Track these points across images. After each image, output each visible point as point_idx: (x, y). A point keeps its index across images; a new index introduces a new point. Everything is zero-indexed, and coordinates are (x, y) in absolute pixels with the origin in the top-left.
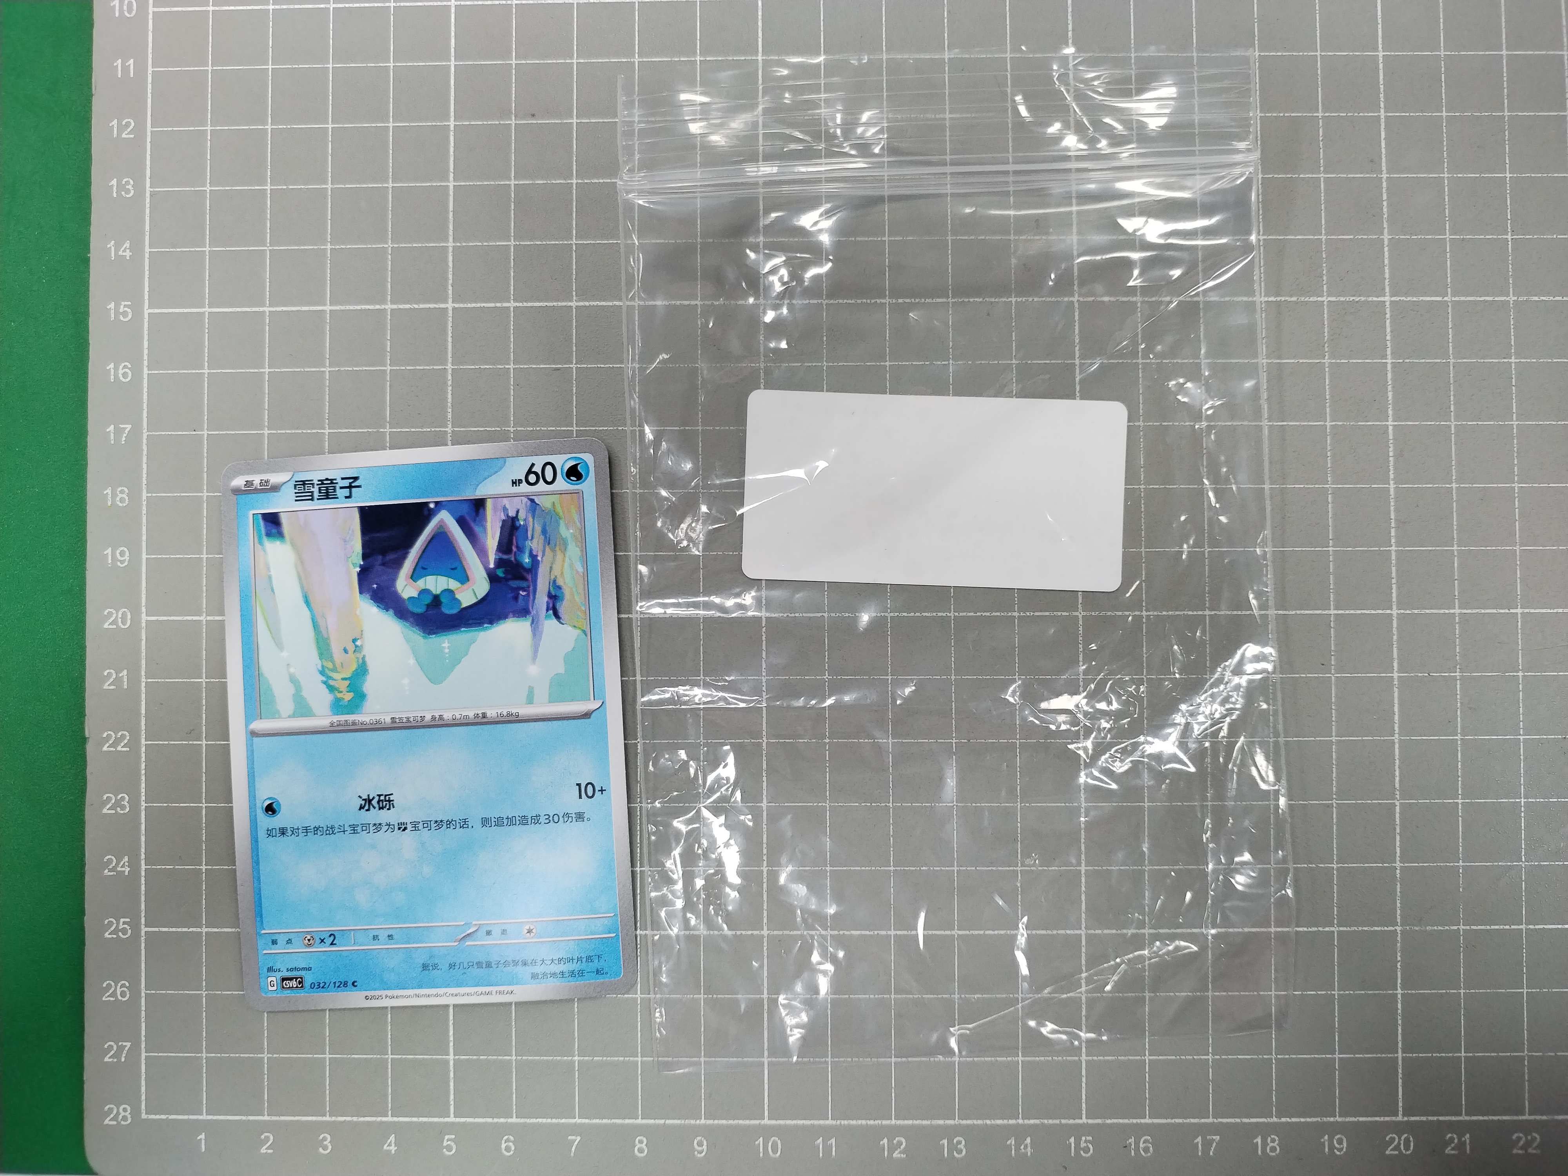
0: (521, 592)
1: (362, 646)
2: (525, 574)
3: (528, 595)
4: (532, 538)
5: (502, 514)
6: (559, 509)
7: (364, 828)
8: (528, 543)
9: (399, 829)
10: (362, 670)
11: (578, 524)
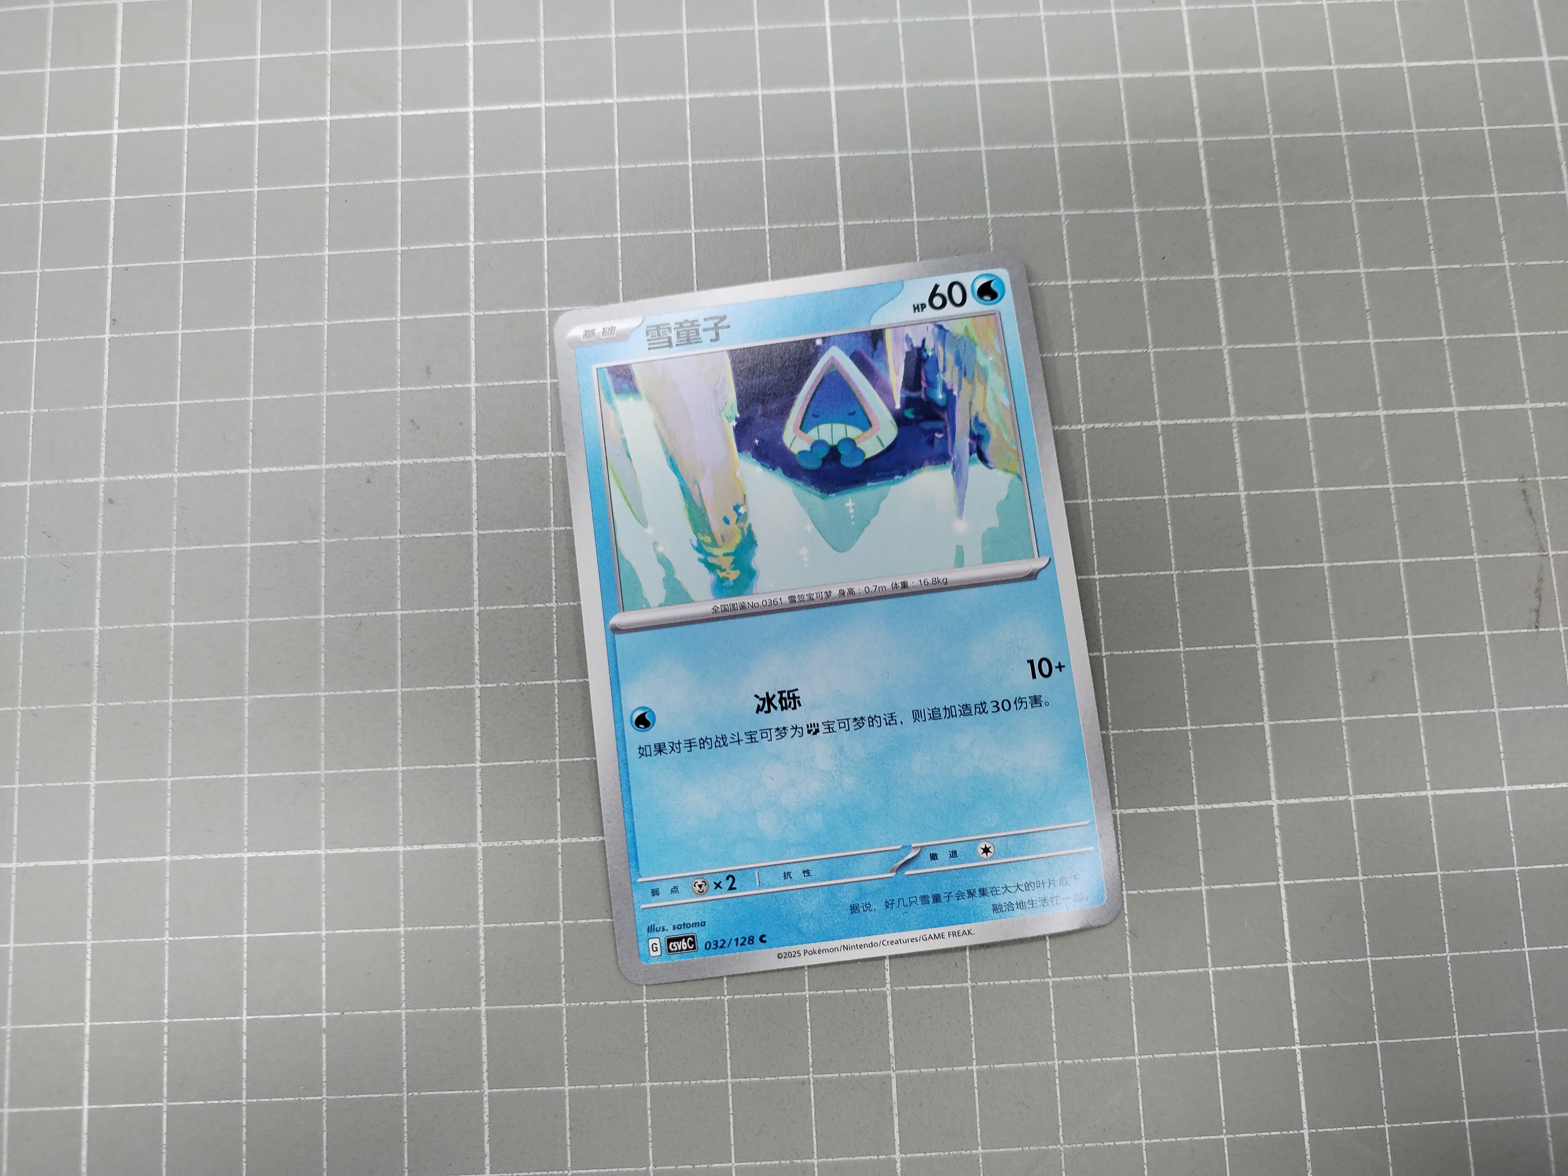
0: (937, 435)
1: (746, 514)
2: (939, 413)
3: (946, 437)
4: (944, 370)
5: (905, 345)
6: (973, 334)
7: (764, 735)
8: (940, 377)
9: (809, 732)
10: (749, 542)
11: (998, 349)
